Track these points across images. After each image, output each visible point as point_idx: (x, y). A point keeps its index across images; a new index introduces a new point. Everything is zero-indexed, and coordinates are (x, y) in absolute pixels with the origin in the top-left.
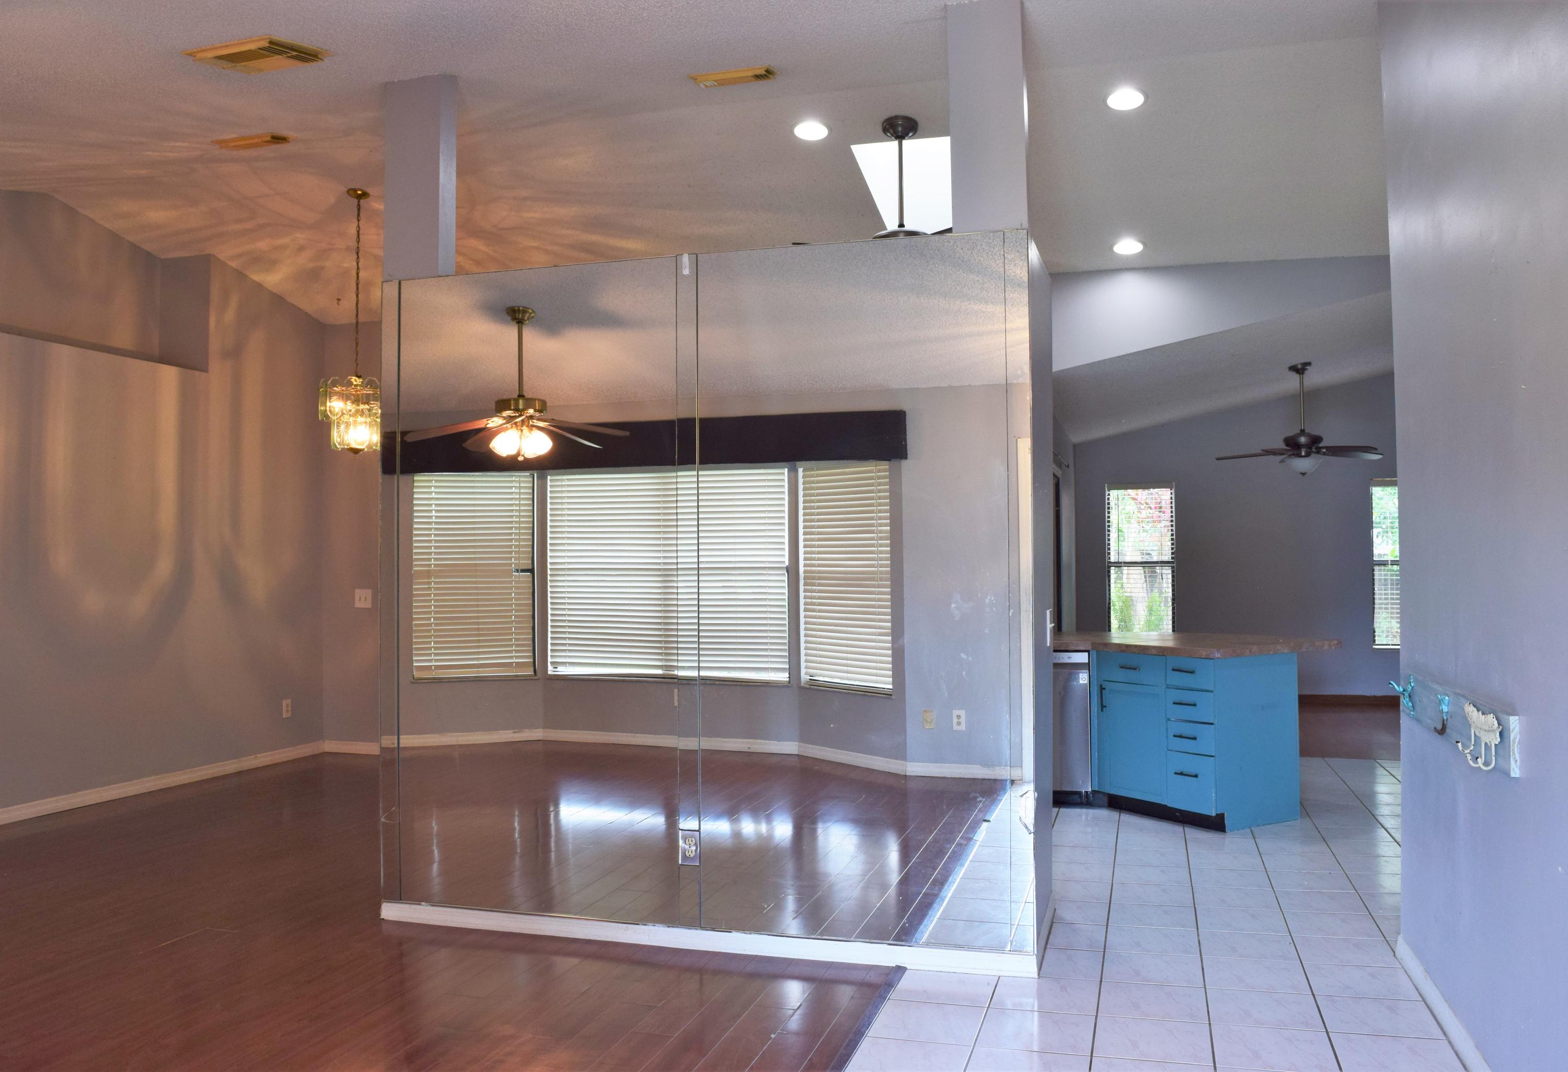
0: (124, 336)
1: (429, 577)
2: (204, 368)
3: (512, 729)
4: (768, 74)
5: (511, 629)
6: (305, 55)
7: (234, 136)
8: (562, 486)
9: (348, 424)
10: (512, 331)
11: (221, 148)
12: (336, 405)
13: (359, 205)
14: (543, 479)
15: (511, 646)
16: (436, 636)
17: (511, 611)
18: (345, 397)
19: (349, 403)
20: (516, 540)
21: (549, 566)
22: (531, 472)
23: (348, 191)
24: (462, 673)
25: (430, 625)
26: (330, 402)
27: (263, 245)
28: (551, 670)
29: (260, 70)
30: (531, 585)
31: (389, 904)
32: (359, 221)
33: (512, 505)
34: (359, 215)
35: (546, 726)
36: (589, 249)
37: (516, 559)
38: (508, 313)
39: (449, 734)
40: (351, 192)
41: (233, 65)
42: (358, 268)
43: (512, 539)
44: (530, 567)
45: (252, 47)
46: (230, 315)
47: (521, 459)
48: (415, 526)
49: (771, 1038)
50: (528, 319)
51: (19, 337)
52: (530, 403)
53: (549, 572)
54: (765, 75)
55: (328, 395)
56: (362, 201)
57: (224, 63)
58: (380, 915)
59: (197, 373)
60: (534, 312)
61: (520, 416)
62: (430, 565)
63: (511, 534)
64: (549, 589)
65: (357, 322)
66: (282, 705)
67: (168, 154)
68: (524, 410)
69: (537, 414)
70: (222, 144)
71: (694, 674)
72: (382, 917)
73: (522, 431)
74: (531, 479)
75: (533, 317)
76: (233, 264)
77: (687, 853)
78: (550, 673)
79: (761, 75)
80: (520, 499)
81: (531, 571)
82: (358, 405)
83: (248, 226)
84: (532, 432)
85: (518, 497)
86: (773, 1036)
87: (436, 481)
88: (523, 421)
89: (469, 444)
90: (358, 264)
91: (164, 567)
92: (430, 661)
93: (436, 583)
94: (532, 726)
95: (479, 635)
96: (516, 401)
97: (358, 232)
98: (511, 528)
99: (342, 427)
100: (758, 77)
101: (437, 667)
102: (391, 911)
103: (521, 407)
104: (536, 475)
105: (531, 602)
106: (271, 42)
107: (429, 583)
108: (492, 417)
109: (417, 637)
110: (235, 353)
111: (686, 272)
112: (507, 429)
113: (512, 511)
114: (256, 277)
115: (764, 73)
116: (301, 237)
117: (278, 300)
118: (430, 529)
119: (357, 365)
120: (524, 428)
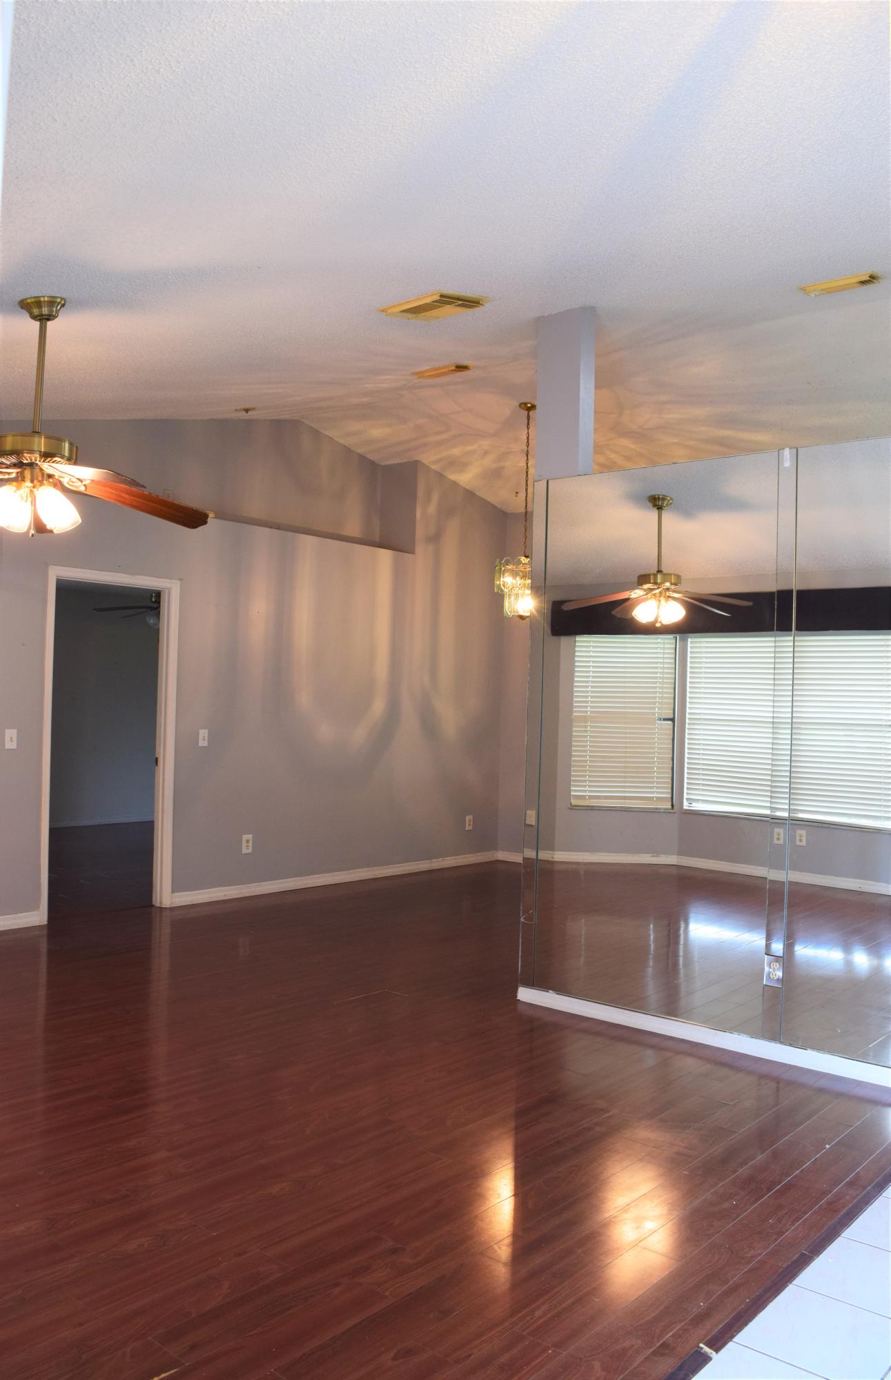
0: (353, 527)
1: (586, 722)
2: (411, 551)
3: (652, 853)
4: (873, 278)
5: (653, 768)
6: (469, 303)
7: (428, 368)
8: (700, 647)
9: (517, 596)
10: (654, 514)
11: (419, 378)
12: (507, 581)
13: (528, 416)
14: (684, 641)
15: (653, 782)
16: (590, 771)
17: (654, 753)
18: (514, 574)
19: (518, 579)
20: (660, 693)
21: (688, 716)
22: (674, 635)
23: (520, 405)
24: (612, 803)
25: (586, 761)
26: (503, 578)
27: (456, 451)
28: (686, 806)
29: (437, 317)
30: (671, 732)
31: (524, 989)
32: (528, 429)
33: (657, 663)
34: (528, 424)
35: (680, 853)
36: (721, 442)
37: (659, 708)
38: (649, 501)
39: (597, 853)
40: (522, 406)
41: (416, 315)
42: (527, 468)
43: (656, 692)
44: (672, 717)
45: (428, 300)
46: (432, 508)
47: (658, 625)
48: (576, 679)
49: (825, 1148)
50: (667, 505)
51: (277, 530)
52: (667, 577)
53: (687, 721)
54: (869, 280)
55: (502, 573)
56: (531, 413)
57: (410, 316)
58: (516, 996)
59: (406, 554)
60: (671, 499)
61: (658, 588)
62: (586, 712)
63: (655, 688)
64: (687, 736)
65: (526, 512)
66: (465, 821)
67: (380, 385)
68: (662, 583)
69: (673, 587)
70: (420, 374)
71: (785, 814)
72: (518, 998)
73: (660, 601)
74: (674, 641)
75: (671, 503)
76: (434, 467)
77: (771, 975)
78: (685, 807)
79: (865, 281)
80: (664, 658)
81: (673, 720)
82: (525, 580)
83: (444, 436)
84: (668, 602)
85: (662, 656)
86: (827, 1146)
87: (594, 641)
88: (660, 593)
89: (616, 612)
90: (527, 464)
91: (379, 706)
92: (585, 791)
93: (591, 727)
94: (667, 852)
95: (625, 772)
96: (655, 575)
97: (528, 438)
98: (656, 683)
99: (513, 598)
100: (863, 283)
101: (591, 797)
102: (526, 995)
103: (659, 581)
104: (678, 638)
105: (671, 746)
106: (441, 296)
107: (586, 727)
108: (634, 589)
109: (575, 771)
110: (435, 538)
111: (787, 464)
112: (647, 599)
113: (657, 668)
114: (453, 477)
115: (869, 279)
116: (485, 444)
117: (470, 495)
118: (587, 682)
119: (526, 547)
120: (662, 598)
